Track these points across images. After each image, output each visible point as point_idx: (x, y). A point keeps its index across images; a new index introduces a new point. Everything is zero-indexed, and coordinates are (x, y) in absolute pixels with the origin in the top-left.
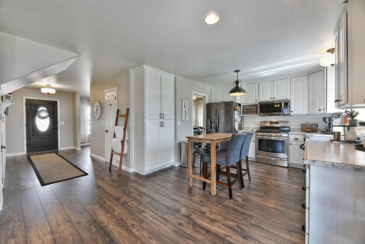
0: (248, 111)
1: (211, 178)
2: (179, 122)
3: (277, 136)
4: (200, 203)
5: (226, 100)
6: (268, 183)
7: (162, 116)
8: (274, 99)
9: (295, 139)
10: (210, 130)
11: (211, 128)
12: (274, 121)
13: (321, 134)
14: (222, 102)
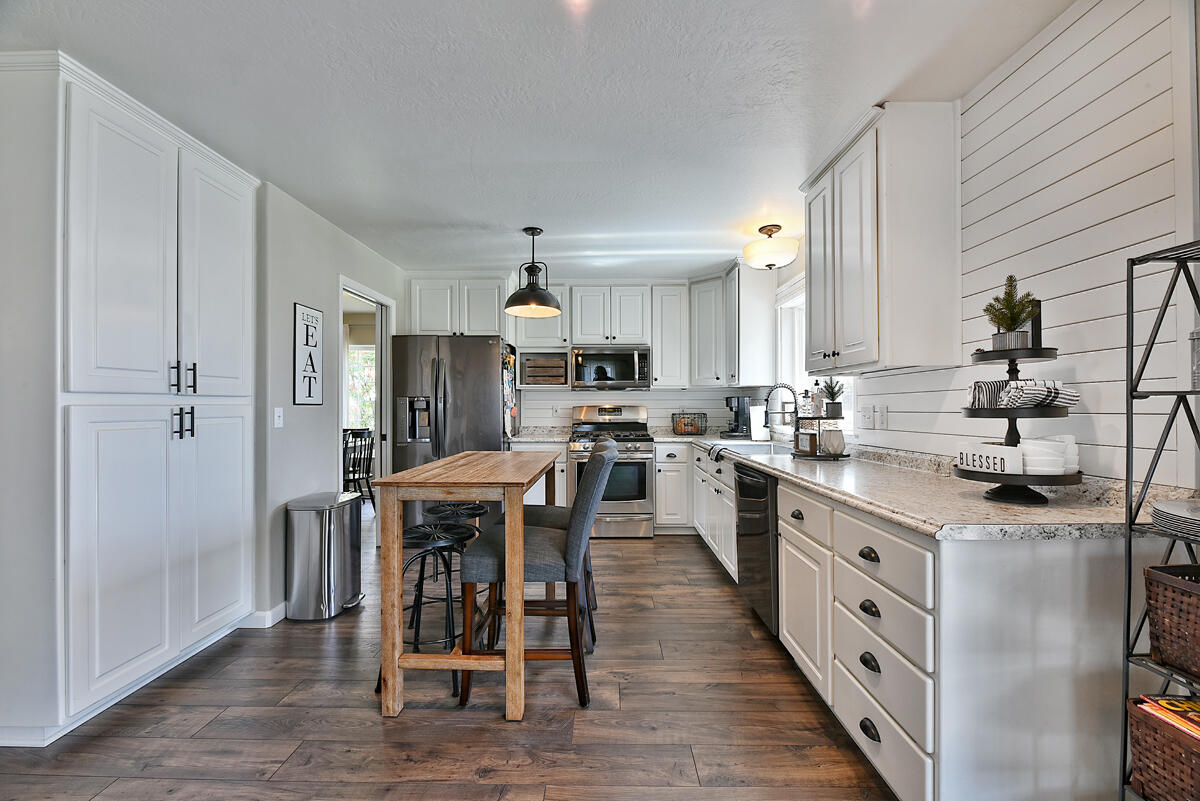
0: (540, 372)
1: (509, 649)
2: (279, 411)
3: (628, 450)
4: (482, 782)
5: (469, 329)
6: (643, 601)
7: (187, 378)
8: (614, 342)
9: (668, 456)
10: (409, 440)
11: (413, 435)
12: (607, 406)
13: (722, 438)
14: (455, 334)
